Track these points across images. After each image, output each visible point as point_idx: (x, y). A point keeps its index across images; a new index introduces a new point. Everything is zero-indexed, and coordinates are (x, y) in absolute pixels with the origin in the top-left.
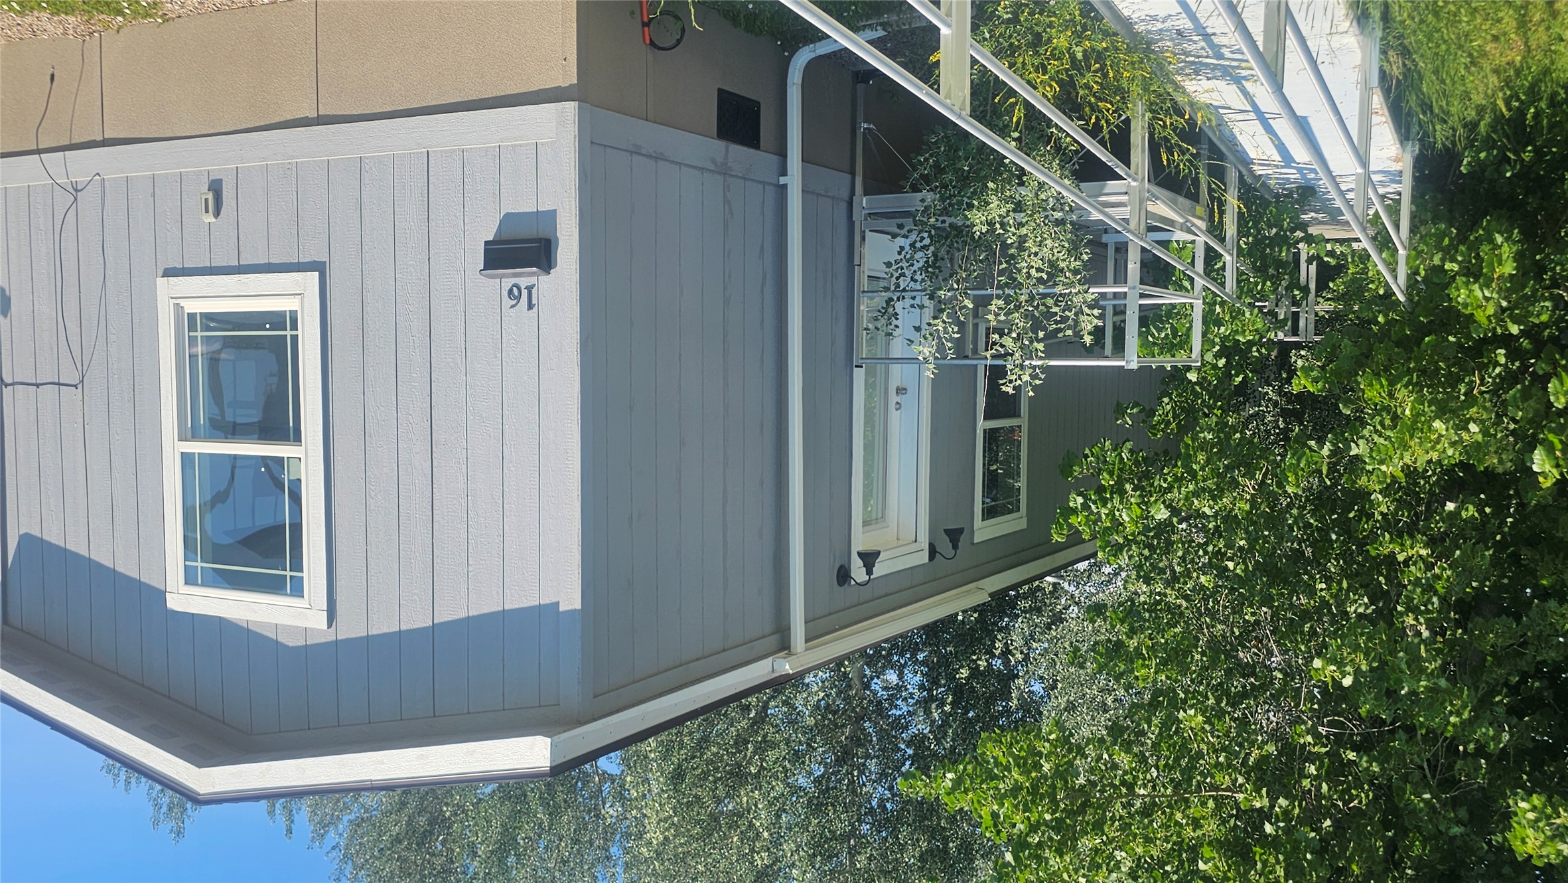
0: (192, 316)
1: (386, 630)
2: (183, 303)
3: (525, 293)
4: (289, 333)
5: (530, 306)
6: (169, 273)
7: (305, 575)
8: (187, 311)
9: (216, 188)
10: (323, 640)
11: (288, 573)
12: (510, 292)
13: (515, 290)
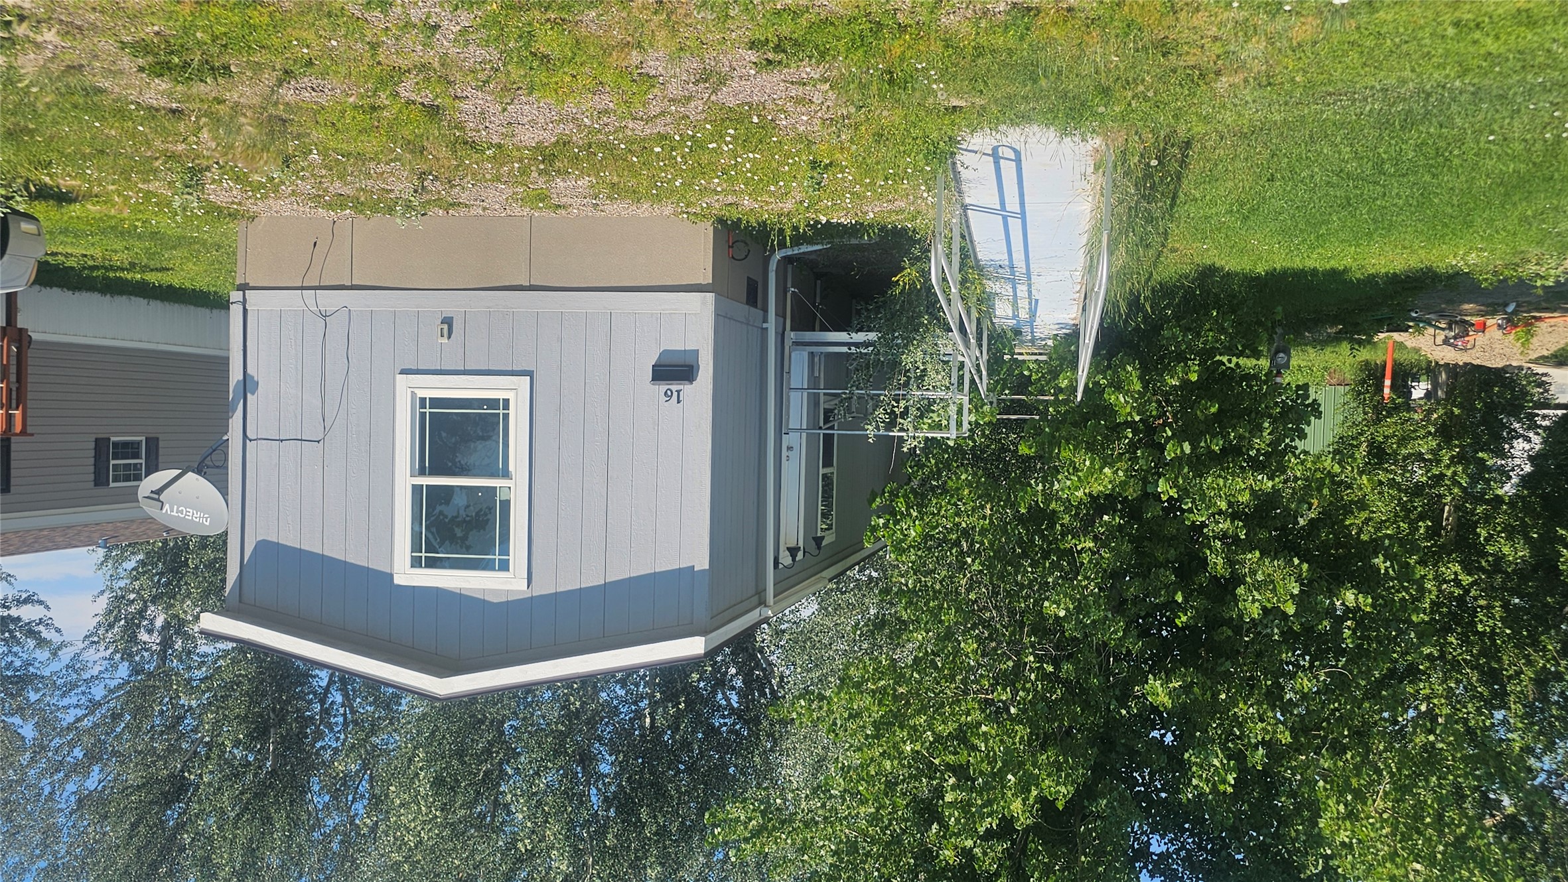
0: (423, 400)
1: (570, 588)
2: (416, 391)
3: (675, 394)
4: (501, 412)
5: (679, 402)
6: (403, 372)
7: (511, 558)
8: (419, 396)
9: (448, 321)
10: (521, 597)
11: (497, 557)
12: (666, 393)
13: (669, 392)
